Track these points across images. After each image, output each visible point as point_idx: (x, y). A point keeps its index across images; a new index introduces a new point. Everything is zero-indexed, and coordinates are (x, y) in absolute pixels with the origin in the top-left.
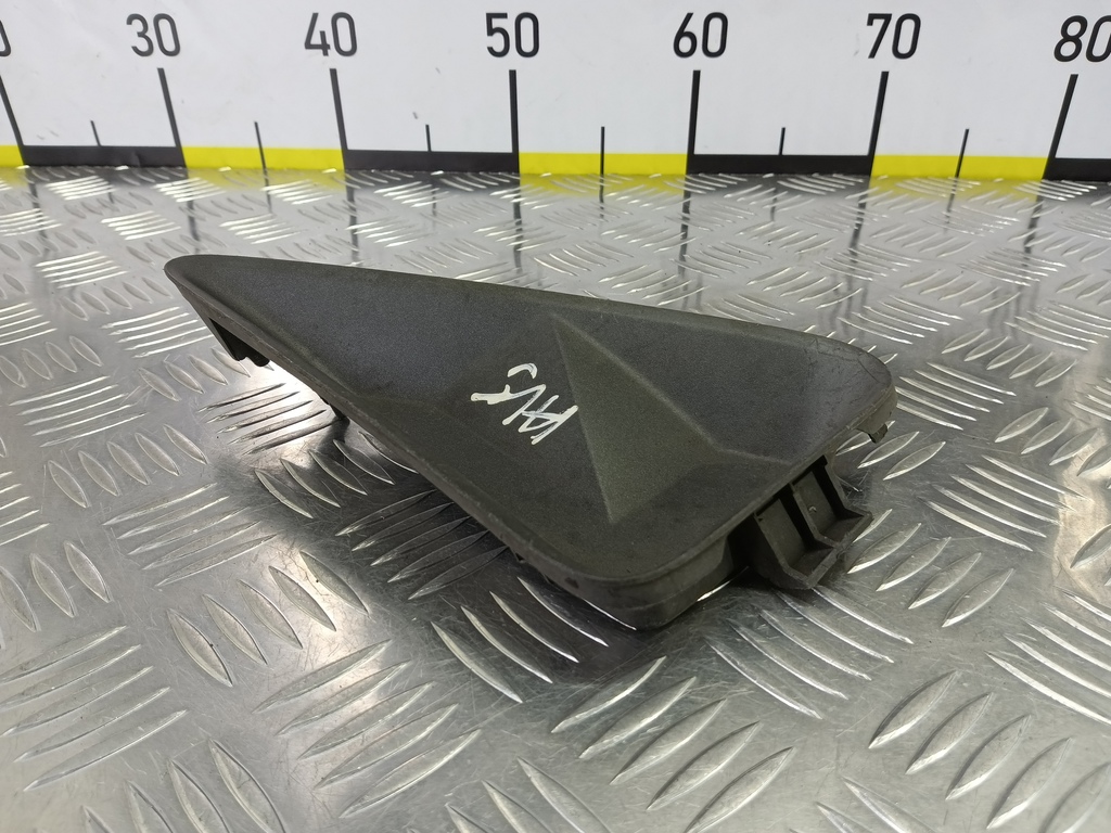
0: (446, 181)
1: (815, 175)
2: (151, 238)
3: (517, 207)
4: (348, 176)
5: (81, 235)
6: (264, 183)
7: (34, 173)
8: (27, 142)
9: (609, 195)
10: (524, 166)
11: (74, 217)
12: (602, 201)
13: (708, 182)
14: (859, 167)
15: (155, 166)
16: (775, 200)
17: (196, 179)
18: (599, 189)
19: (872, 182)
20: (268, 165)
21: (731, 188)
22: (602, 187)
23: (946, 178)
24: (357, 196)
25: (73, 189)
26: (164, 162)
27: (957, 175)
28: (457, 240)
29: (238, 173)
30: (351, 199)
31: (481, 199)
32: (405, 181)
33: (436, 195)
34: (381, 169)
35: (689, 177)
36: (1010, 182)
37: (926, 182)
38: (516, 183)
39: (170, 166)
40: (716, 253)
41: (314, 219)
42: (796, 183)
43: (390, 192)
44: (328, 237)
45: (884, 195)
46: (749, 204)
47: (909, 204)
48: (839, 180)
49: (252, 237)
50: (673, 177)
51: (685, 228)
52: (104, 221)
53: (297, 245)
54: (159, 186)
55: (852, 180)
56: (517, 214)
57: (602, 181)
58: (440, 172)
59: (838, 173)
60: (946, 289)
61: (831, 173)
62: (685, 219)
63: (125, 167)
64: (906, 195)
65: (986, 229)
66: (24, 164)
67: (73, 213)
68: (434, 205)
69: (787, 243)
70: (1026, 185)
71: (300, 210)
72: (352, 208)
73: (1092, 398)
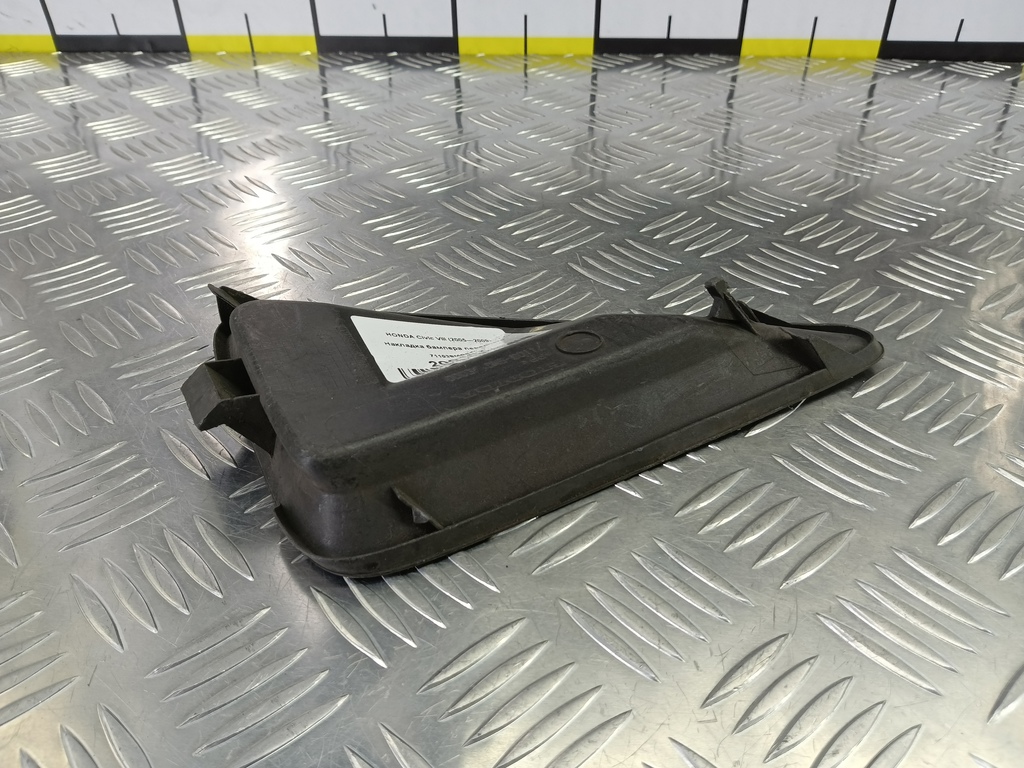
0: (399, 61)
1: (695, 55)
2: (171, 105)
3: (457, 81)
4: (321, 57)
5: (116, 103)
6: (252, 63)
7: (66, 57)
8: (59, 31)
9: (531, 70)
10: (463, 48)
11: (109, 91)
12: (526, 75)
13: (611, 61)
14: (730, 49)
15: (165, 51)
16: (665, 73)
17: (199, 61)
18: (523, 67)
19: (741, 60)
20: (256, 50)
21: (628, 65)
22: (526, 65)
23: (799, 58)
24: (327, 73)
25: (103, 70)
26: (171, 48)
27: (809, 55)
28: (409, 104)
29: (232, 56)
30: (323, 74)
31: (427, 75)
32: (366, 60)
33: (392, 71)
34: (347, 51)
35: (596, 57)
36: (850, 60)
38: (456, 62)
39: (177, 51)
40: (608, 113)
41: (296, 90)
42: (681, 61)
43: (355, 69)
44: (308, 103)
45: (748, 70)
46: (643, 78)
47: (766, 77)
48: (714, 59)
49: (249, 104)
50: (582, 57)
51: (593, 96)
52: (133, 93)
53: (285, 109)
54: (171, 66)
55: (724, 59)
56: (458, 85)
57: (526, 60)
58: (395, 54)
59: (715, 52)
60: (777, 138)
61: (708, 53)
62: (593, 90)
63: (140, 53)
64: (765, 71)
65: (821, 96)
66: (58, 50)
67: (106, 88)
68: (390, 79)
69: (665, 106)
70: (863, 63)
71: (285, 84)
72: (324, 82)
73: (862, 208)
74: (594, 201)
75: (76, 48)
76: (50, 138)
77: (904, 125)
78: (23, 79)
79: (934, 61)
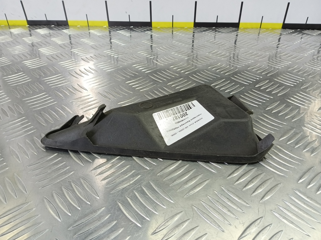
0: (134, 29)
1: (225, 28)
2: (64, 43)
3: (151, 35)
4: (109, 28)
5: (47, 42)
6: (88, 29)
7: (31, 27)
8: (28, 19)
9: (174, 33)
10: (153, 25)
11: (44, 38)
12: (173, 34)
13: (199, 29)
14: (236, 26)
15: (61, 25)
16: (215, 34)
17: (72, 29)
18: (172, 31)
19: (239, 29)
20: (89, 25)
21: (204, 31)
22: (173, 31)
23: (257, 28)
24: (112, 33)
25: (42, 31)
26: (63, 24)
27: (260, 28)
28: (137, 44)
29: (82, 27)
30: (110, 33)
31: (143, 33)
32: (124, 29)
33: (131, 33)
34: (117, 26)
35: (194, 28)
36: (273, 29)
37: (252, 29)
38: (151, 30)
39: (65, 25)
40: (199, 47)
41: (102, 38)
42: (221, 30)
43: (120, 32)
44: (106, 43)
45: (242, 33)
46: (208, 35)
47: (247, 35)
48: (231, 29)
49: (89, 43)
50: (190, 28)
51: (193, 41)
52: (52, 39)
53: (99, 45)
54: (63, 30)
55: (234, 29)
56: (151, 37)
57: (173, 29)
58: (132, 27)
59: (231, 27)
60: (252, 55)
61: (229, 27)
62: (193, 39)
63: (54, 26)
64: (247, 33)
65: (264, 41)
66: (28, 25)
67: (44, 37)
68: (131, 35)
69: (216, 44)
70: (277, 30)
71: (99, 36)
72: (110, 36)
73: (279, 78)
74: (196, 75)
75: (34, 24)
77: (291, 51)
78: (18, 34)
79: (299, 30)
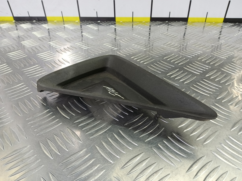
0: (101, 23)
1: (176, 22)
2: (43, 36)
3: (115, 29)
4: (81, 22)
5: (28, 36)
6: (63, 24)
7: (16, 22)
8: (15, 16)
9: (134, 26)
10: (117, 20)
11: (26, 32)
12: (133, 27)
13: (154, 23)
14: (185, 20)
15: (41, 21)
16: (168, 27)
17: (50, 23)
18: (132, 25)
19: (188, 23)
20: (64, 20)
21: (159, 24)
22: (133, 25)
23: (203, 22)
24: (82, 27)
25: (25, 26)
27: (205, 21)
28: (104, 36)
29: (58, 22)
30: (81, 27)
31: (108, 27)
32: (92, 23)
33: (99, 27)
34: (87, 21)
35: (151, 22)
36: (216, 23)
37: (199, 23)
38: (115, 24)
39: (44, 21)
40: (155, 39)
41: (75, 32)
42: (172, 23)
43: (89, 26)
44: (78, 36)
45: (190, 26)
46: (162, 28)
47: (195, 28)
48: (181, 23)
49: (63, 36)
50: (147, 22)
51: (150, 33)
52: (33, 33)
53: (72, 38)
54: (42, 25)
55: (184, 23)
56: (115, 31)
57: (133, 23)
58: (99, 21)
59: (181, 21)
60: (200, 46)
62: (150, 31)
63: (35, 21)
64: (194, 26)
65: (210, 33)
66: (14, 20)
67: (26, 31)
68: (98, 29)
69: (170, 37)
70: (219, 24)
71: (72, 30)
72: (82, 29)
73: (225, 68)
74: (153, 65)
75: (19, 20)
76: (12, 46)
77: (233, 42)
78: (5, 29)
79: (238, 23)
